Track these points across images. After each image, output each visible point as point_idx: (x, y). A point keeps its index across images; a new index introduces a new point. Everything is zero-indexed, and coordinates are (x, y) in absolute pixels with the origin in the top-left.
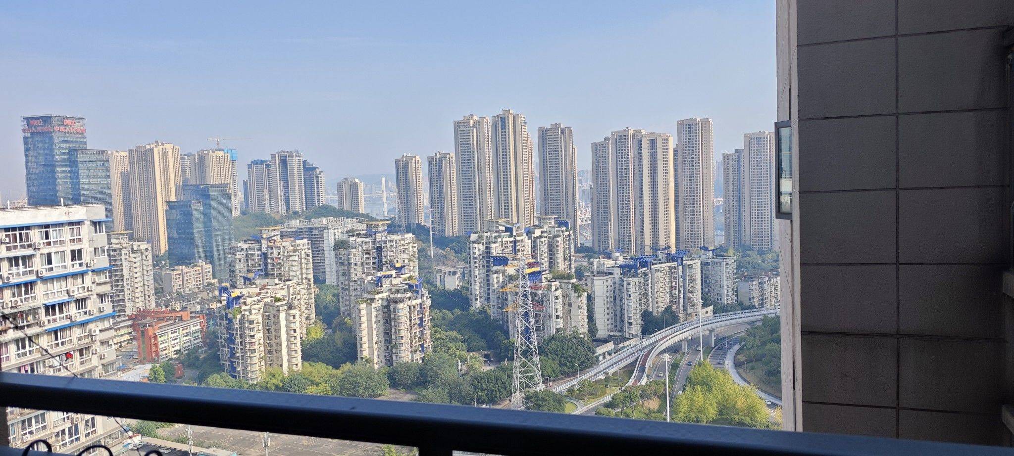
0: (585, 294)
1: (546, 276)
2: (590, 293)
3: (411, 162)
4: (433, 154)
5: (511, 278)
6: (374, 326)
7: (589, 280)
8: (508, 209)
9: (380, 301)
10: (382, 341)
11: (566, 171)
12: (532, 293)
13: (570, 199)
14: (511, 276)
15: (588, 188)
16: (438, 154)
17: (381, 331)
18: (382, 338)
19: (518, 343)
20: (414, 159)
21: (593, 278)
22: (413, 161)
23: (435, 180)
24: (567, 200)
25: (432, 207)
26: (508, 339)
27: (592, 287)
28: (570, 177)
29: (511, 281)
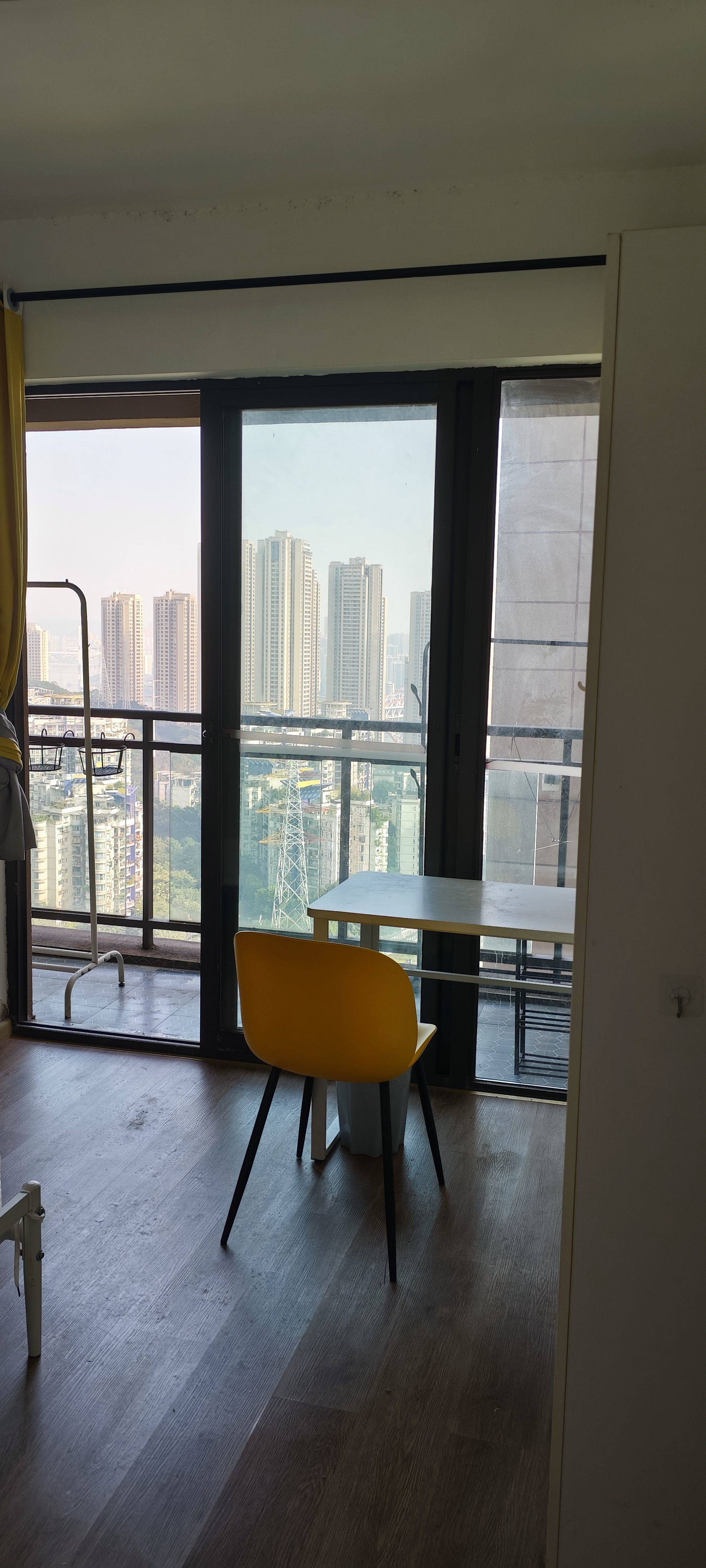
0: (386, 824)
1: (328, 793)
2: (394, 823)
3: (127, 604)
4: (162, 594)
5: (275, 795)
6: (59, 856)
7: (394, 803)
8: (277, 687)
9: (69, 819)
10: (70, 881)
11: (369, 634)
12: (305, 820)
13: (373, 677)
14: (275, 790)
15: (402, 663)
16: (170, 593)
17: (69, 865)
18: (69, 875)
19: (279, 891)
20: (132, 599)
21: (399, 800)
22: (131, 603)
23: (164, 634)
24: (368, 678)
25: (157, 676)
26: (266, 886)
27: (398, 814)
28: (375, 642)
29: (275, 800)
